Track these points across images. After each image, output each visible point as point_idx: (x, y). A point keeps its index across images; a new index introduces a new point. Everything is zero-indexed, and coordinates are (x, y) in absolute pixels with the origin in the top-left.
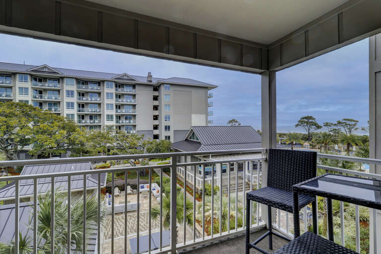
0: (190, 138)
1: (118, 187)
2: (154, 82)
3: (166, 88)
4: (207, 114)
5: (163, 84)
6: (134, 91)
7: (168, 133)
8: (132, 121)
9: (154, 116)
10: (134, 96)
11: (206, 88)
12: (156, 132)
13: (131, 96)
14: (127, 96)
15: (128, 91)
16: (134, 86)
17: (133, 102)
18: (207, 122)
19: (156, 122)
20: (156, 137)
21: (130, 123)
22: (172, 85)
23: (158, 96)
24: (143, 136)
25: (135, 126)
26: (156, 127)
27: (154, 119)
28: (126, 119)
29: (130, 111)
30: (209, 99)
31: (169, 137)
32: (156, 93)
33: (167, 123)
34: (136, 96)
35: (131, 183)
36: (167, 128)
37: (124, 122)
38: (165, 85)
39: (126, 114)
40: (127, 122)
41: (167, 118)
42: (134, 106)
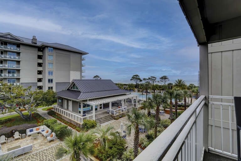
0: (72, 88)
1: (5, 135)
2: (39, 44)
3: (49, 50)
4: (81, 71)
5: (47, 47)
6: (18, 49)
7: (50, 85)
8: (15, 75)
9: (38, 71)
10: (18, 54)
11: (81, 53)
12: (40, 84)
13: (16, 54)
14: (11, 53)
15: (12, 48)
16: (18, 45)
17: (17, 58)
18: (81, 76)
19: (40, 76)
20: (40, 88)
21: (13, 76)
22: (55, 48)
23: (42, 56)
24: (31, 87)
25: (18, 79)
26: (40, 80)
27: (38, 74)
28: (9, 72)
29: (14, 66)
30: (82, 61)
31: (52, 88)
32: (40, 53)
33: (50, 78)
34: (21, 54)
35: (19, 129)
36: (50, 81)
37: (7, 75)
38: (49, 48)
39: (9, 68)
40: (11, 75)
41: (51, 73)
42: (18, 62)
